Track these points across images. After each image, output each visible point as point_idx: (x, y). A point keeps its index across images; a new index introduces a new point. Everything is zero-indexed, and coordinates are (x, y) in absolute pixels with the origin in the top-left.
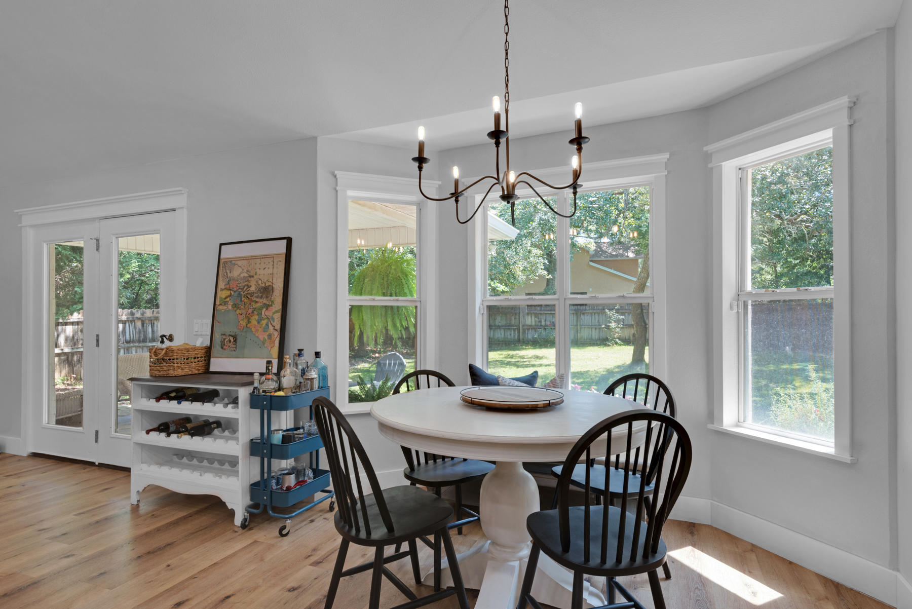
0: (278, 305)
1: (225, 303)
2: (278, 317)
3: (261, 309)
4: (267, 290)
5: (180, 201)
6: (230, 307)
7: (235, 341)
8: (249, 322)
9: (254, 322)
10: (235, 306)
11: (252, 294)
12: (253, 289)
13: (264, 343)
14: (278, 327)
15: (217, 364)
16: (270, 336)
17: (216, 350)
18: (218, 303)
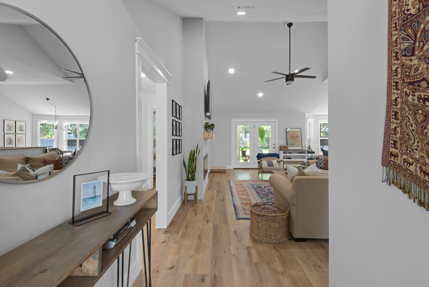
0: (300, 139)
1: (289, 138)
2: (301, 141)
3: (297, 139)
4: (298, 136)
5: (276, 120)
6: (290, 139)
7: (292, 145)
8: (295, 141)
9: (296, 141)
10: (291, 139)
11: (295, 137)
12: (295, 136)
13: (299, 145)
14: (301, 142)
15: (289, 148)
16: (300, 144)
17: (288, 146)
18: (288, 138)
